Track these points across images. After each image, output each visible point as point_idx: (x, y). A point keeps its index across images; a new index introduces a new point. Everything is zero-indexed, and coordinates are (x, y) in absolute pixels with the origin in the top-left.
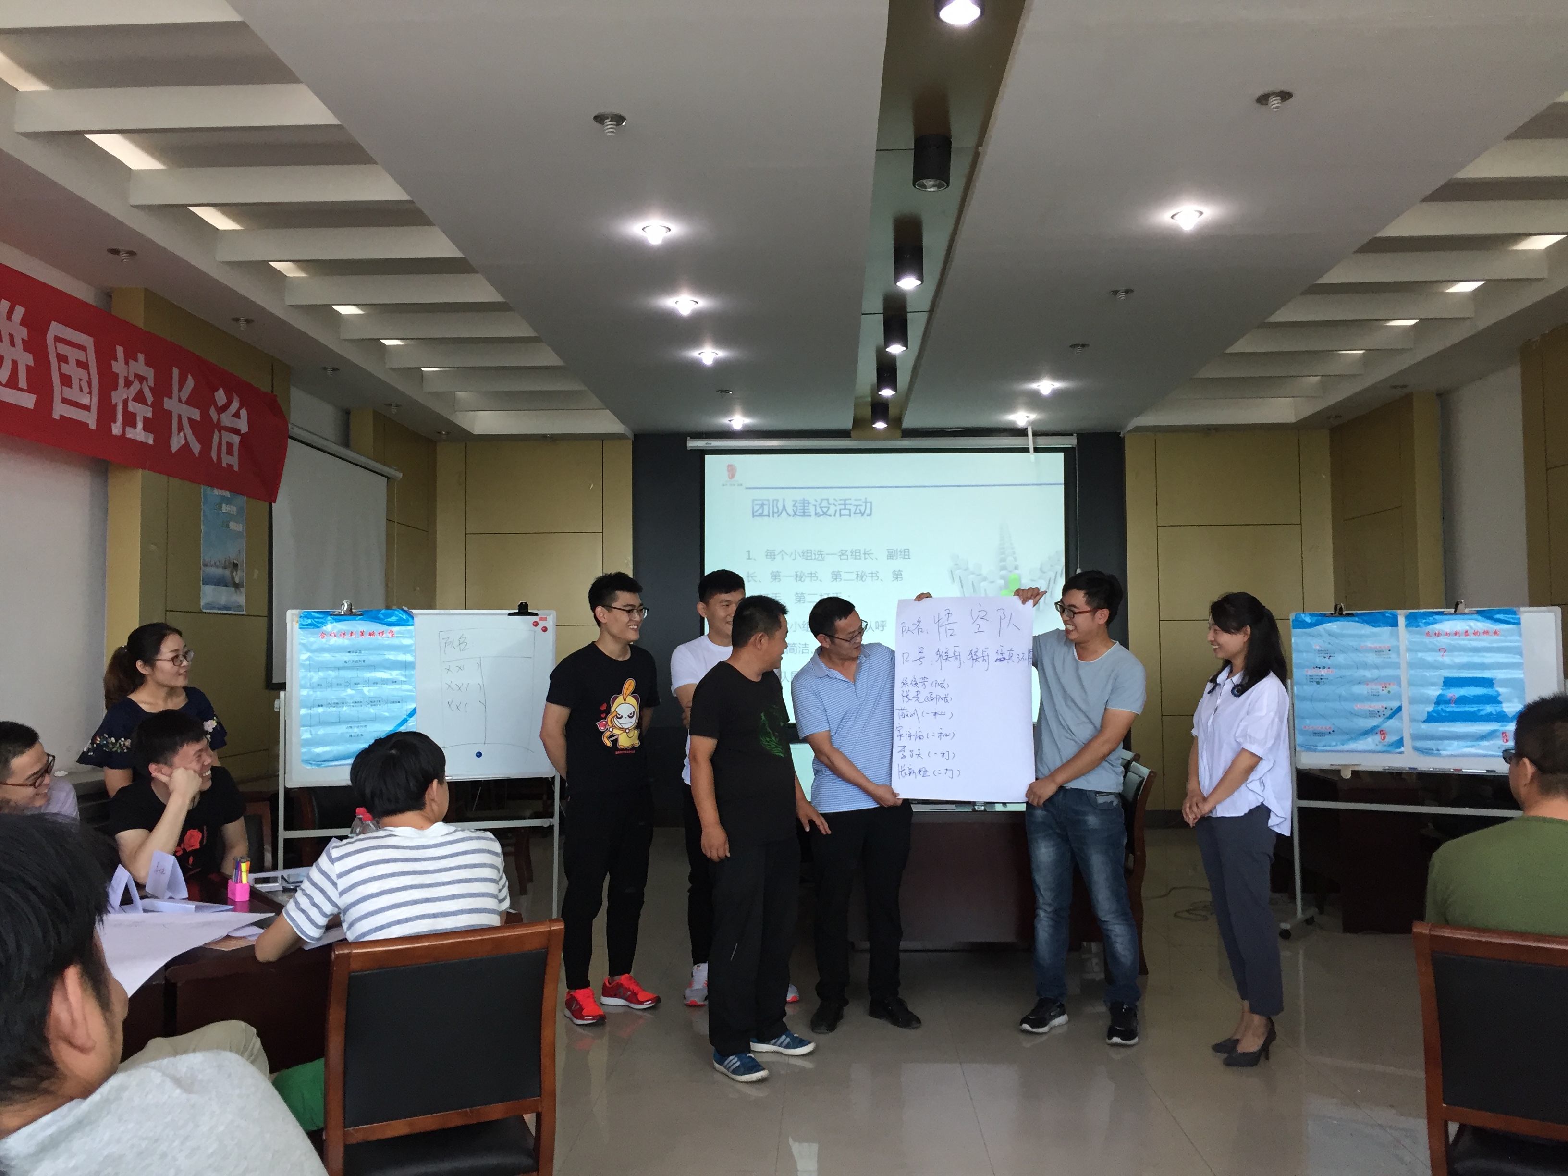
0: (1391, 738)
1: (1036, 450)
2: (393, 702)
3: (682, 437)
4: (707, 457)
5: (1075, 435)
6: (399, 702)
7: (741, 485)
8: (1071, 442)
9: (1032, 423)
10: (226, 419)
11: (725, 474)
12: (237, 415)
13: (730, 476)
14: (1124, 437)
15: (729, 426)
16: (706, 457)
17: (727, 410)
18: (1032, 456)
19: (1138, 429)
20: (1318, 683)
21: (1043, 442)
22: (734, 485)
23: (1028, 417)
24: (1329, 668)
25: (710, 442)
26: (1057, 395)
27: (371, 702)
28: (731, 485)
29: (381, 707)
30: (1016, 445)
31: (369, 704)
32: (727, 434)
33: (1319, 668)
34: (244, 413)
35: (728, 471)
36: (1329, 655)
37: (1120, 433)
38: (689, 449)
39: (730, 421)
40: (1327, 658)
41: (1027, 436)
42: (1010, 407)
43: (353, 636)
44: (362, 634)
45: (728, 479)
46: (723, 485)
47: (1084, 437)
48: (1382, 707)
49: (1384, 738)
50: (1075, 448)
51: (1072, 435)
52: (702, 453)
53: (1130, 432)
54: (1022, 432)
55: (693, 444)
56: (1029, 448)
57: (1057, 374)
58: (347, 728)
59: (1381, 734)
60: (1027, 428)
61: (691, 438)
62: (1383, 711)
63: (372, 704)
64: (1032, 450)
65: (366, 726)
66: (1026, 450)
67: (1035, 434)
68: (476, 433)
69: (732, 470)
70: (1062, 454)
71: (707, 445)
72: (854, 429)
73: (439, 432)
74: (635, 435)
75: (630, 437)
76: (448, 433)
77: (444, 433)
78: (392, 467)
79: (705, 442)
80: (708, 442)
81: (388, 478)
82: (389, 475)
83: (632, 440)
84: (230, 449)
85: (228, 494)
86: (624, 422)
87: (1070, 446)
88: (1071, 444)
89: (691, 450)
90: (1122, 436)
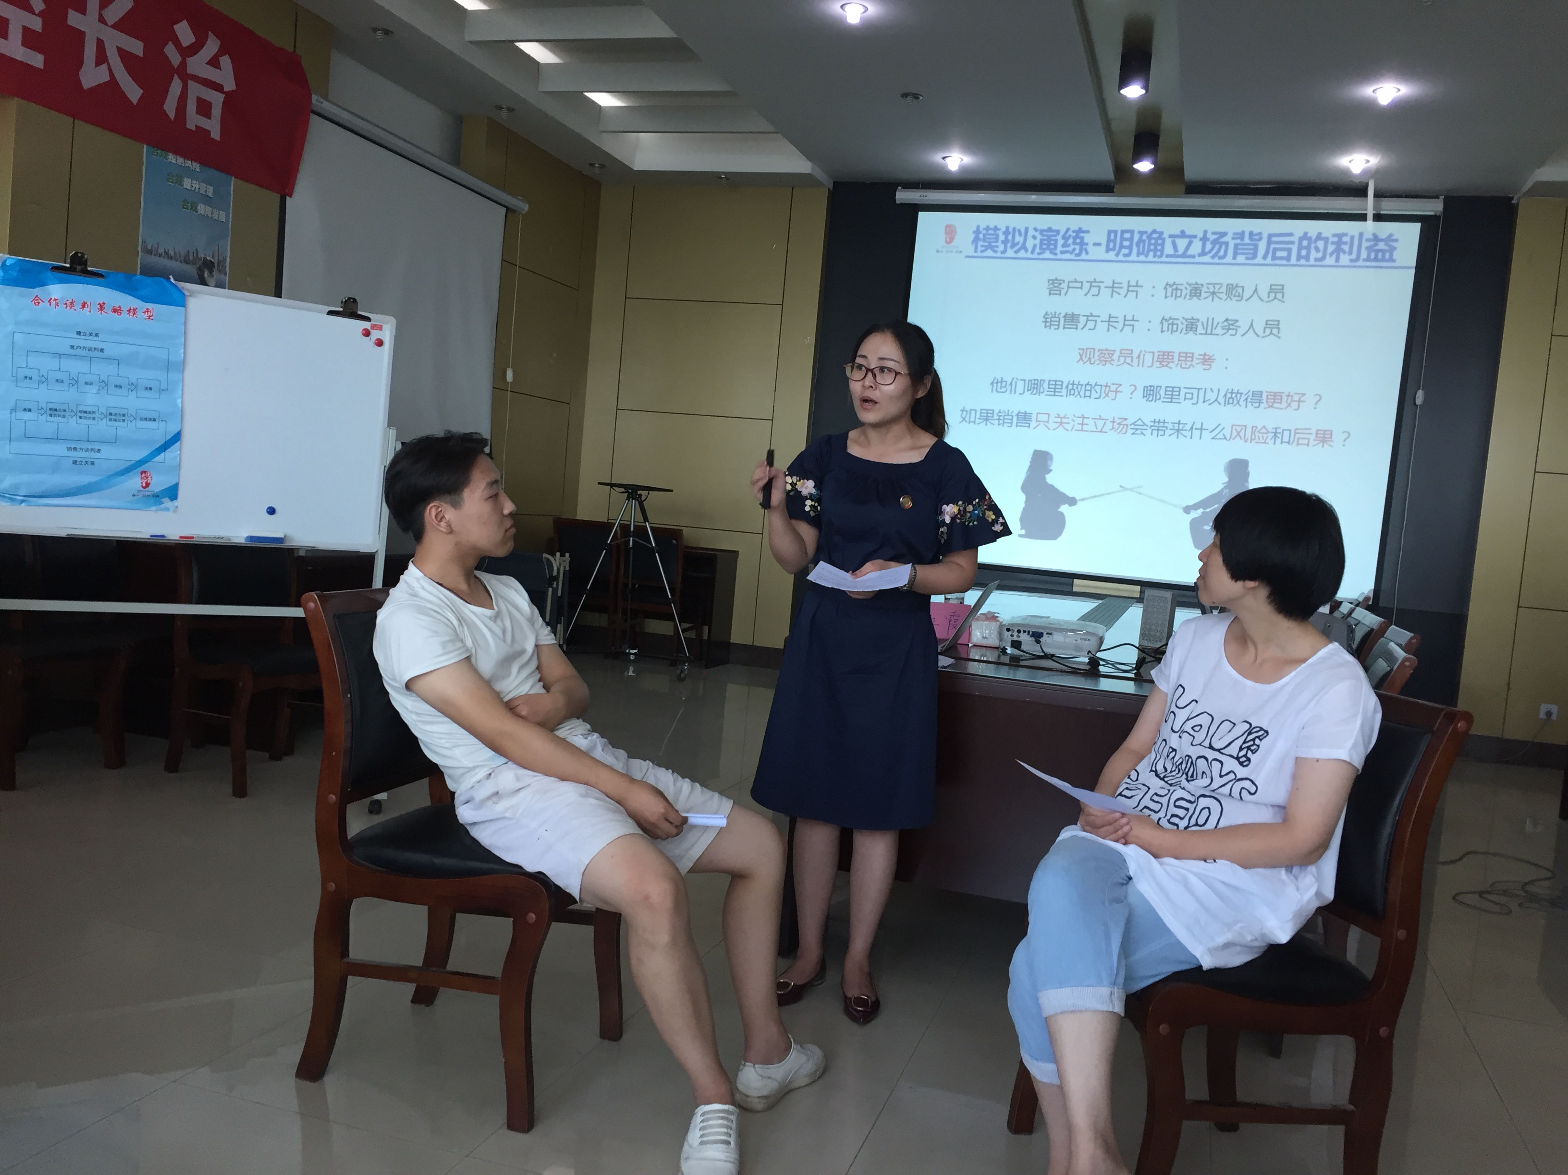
1: (1378, 218)
2: (146, 419)
3: (891, 186)
4: (922, 215)
5: (1441, 197)
6: (154, 420)
7: (961, 252)
8: (1434, 207)
9: (1376, 173)
10: (198, 65)
11: (942, 236)
12: (214, 62)
13: (948, 240)
14: (1518, 203)
15: (943, 169)
16: (920, 214)
17: (942, 144)
18: (1370, 225)
19: (1539, 189)
21: (1390, 206)
22: (951, 252)
23: (1368, 161)
25: (925, 194)
27: (111, 414)
28: (947, 252)
29: (125, 424)
30: (1344, 210)
31: (106, 417)
34: (226, 61)
35: (946, 233)
37: (1512, 198)
38: (898, 202)
39: (945, 160)
41: (1366, 194)
43: (86, 309)
44: (102, 307)
45: (945, 244)
46: (938, 251)
47: (1453, 202)
50: (1440, 217)
51: (1437, 197)
52: (913, 210)
53: (1527, 196)
54: (1358, 190)
55: (903, 196)
56: (1366, 214)
58: (69, 449)
60: (1367, 182)
61: (903, 188)
63: (113, 417)
64: (1370, 216)
65: (99, 450)
66: (1362, 217)
67: (1378, 195)
68: (637, 167)
69: (950, 232)
70: (1418, 226)
71: (923, 198)
72: (1115, 176)
73: (592, 165)
74: (834, 182)
75: (825, 183)
76: (602, 166)
77: (597, 165)
78: (514, 195)
79: (919, 194)
80: (923, 194)
81: (508, 209)
82: (510, 206)
83: (829, 189)
84: (204, 108)
85: (196, 166)
86: (809, 157)
87: (1432, 213)
88: (1433, 211)
89: (901, 204)
90: (1514, 202)
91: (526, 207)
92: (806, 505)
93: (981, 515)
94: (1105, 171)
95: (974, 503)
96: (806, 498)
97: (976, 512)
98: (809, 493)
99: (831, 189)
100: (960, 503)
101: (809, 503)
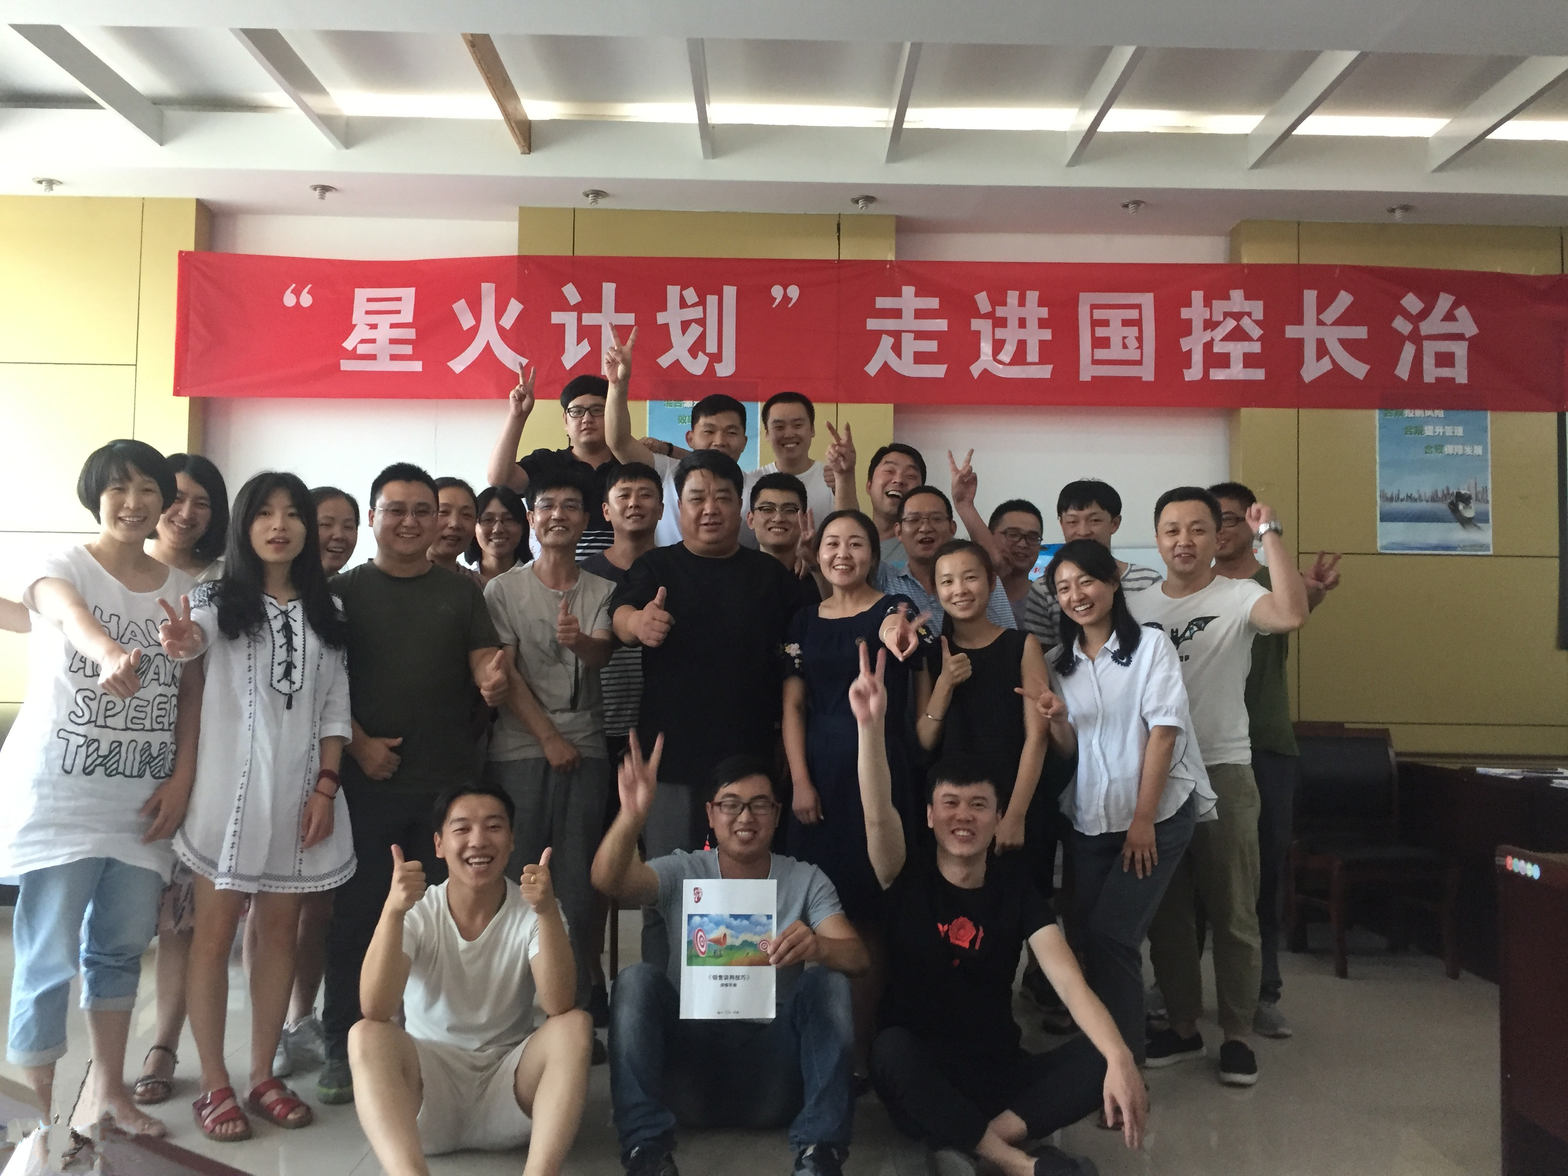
10: (1431, 325)
12: (1449, 317)
84: (1445, 360)
85: (1440, 413)
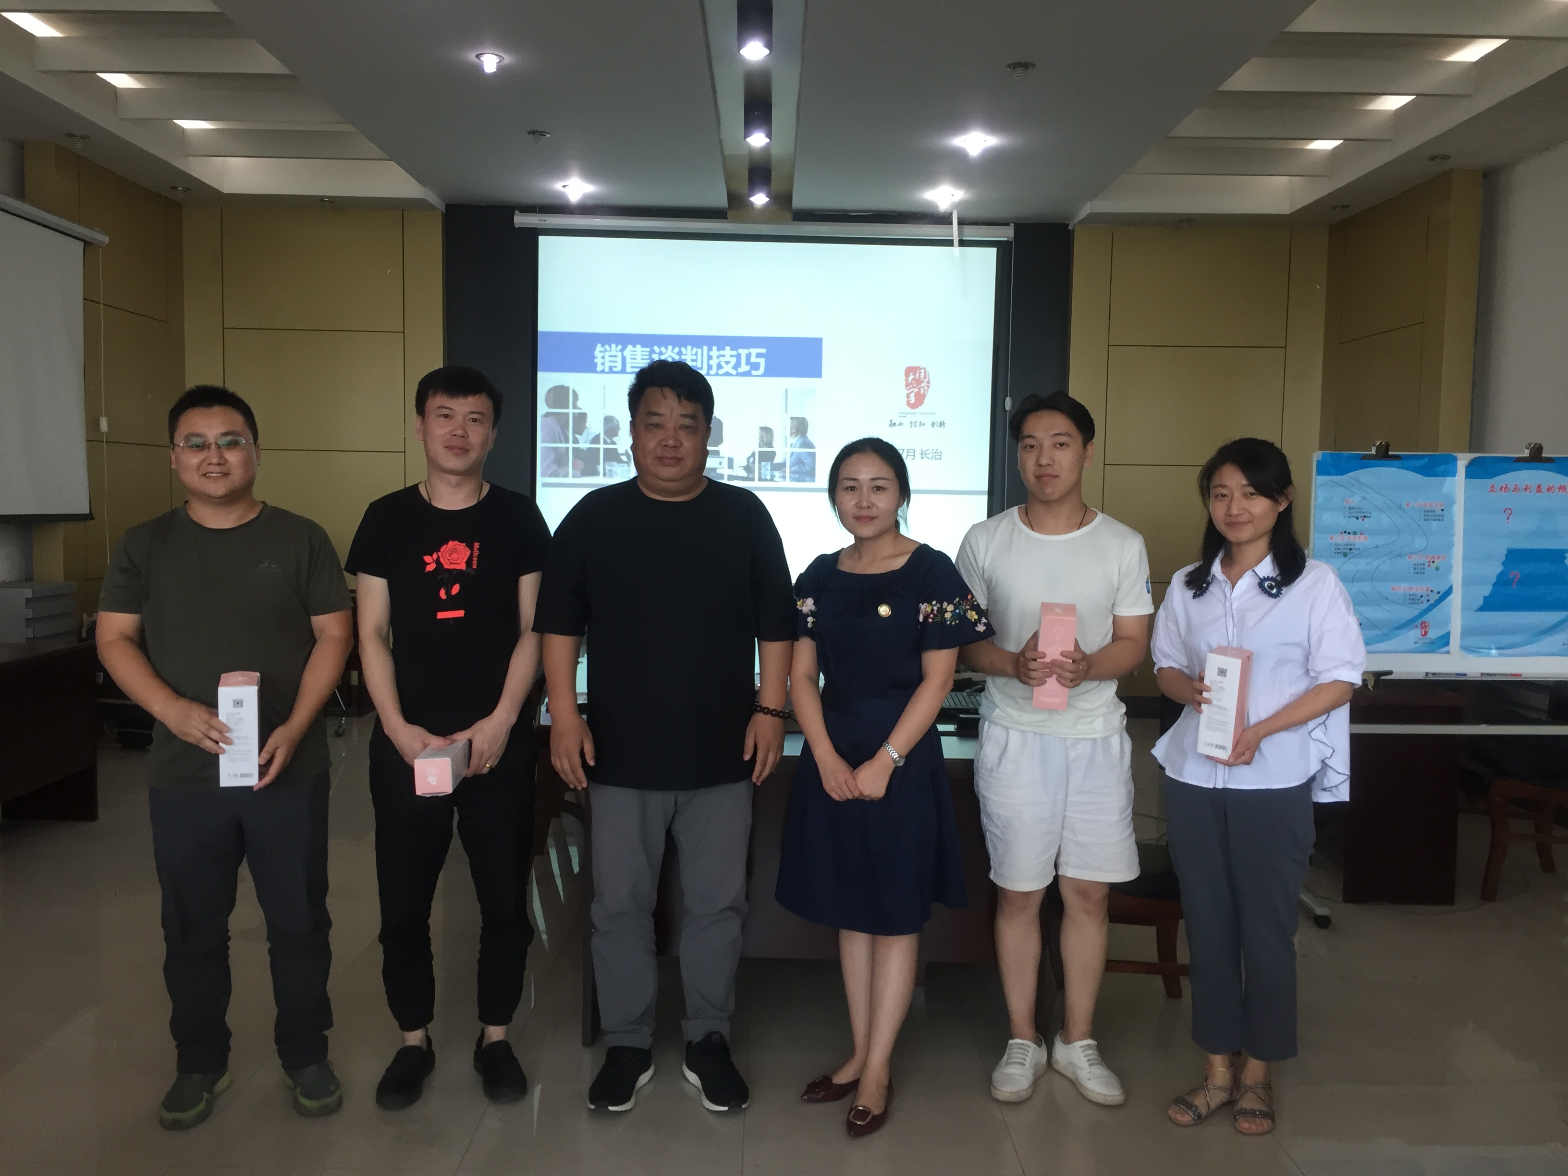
0: (1433, 634)
1: (963, 243)
3: (507, 210)
4: (542, 239)
5: (1013, 225)
8: (1006, 234)
9: (960, 205)
14: (1073, 230)
15: (561, 195)
16: (540, 238)
17: (560, 170)
18: (956, 250)
19: (1094, 219)
20: (1345, 555)
21: (971, 233)
23: (953, 195)
24: (1362, 534)
25: (544, 218)
26: (992, 159)
30: (936, 236)
32: (561, 208)
33: (1349, 533)
36: (1363, 515)
37: (1068, 225)
38: (517, 226)
39: (564, 186)
40: (1360, 519)
41: (951, 223)
42: (930, 178)
47: (1023, 228)
48: (1427, 590)
49: (1426, 633)
50: (1012, 242)
51: (1007, 224)
52: (534, 234)
53: (1080, 222)
54: (944, 219)
55: (521, 220)
56: (952, 240)
57: (993, 124)
59: (1422, 628)
60: (952, 213)
61: (521, 212)
62: (1428, 596)
64: (956, 242)
66: (949, 243)
67: (961, 223)
68: (222, 190)
70: (995, 249)
71: (542, 222)
72: (728, 206)
73: (175, 188)
74: (446, 205)
75: (438, 207)
76: (187, 189)
77: (180, 189)
78: (90, 227)
79: (538, 218)
80: (542, 218)
81: (86, 243)
82: (87, 239)
83: (442, 212)
86: (420, 179)
87: (1006, 239)
88: (1006, 237)
89: (519, 228)
90: (1070, 228)
91: (106, 239)
92: (808, 622)
93: (962, 614)
94: (720, 200)
95: (955, 602)
96: (808, 616)
97: (957, 611)
98: (810, 611)
99: (445, 212)
100: (934, 602)
101: (810, 619)
